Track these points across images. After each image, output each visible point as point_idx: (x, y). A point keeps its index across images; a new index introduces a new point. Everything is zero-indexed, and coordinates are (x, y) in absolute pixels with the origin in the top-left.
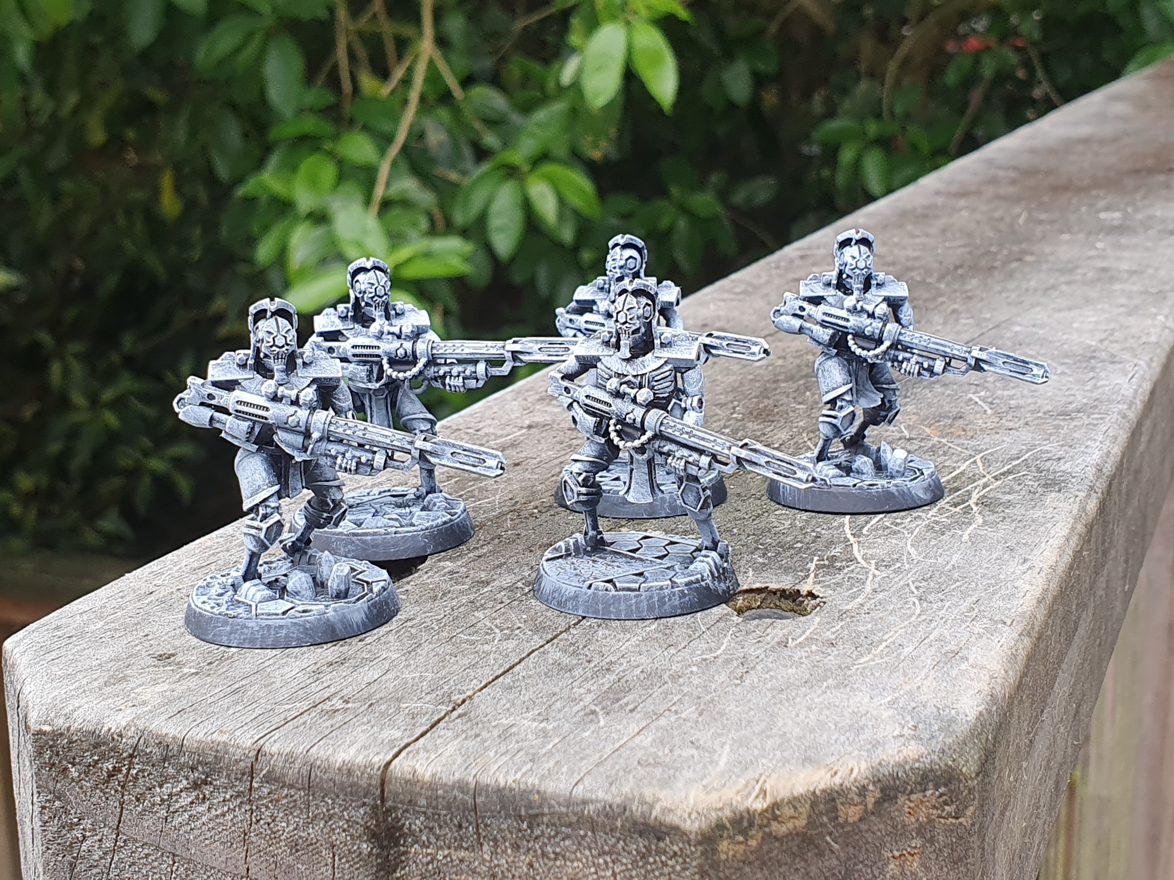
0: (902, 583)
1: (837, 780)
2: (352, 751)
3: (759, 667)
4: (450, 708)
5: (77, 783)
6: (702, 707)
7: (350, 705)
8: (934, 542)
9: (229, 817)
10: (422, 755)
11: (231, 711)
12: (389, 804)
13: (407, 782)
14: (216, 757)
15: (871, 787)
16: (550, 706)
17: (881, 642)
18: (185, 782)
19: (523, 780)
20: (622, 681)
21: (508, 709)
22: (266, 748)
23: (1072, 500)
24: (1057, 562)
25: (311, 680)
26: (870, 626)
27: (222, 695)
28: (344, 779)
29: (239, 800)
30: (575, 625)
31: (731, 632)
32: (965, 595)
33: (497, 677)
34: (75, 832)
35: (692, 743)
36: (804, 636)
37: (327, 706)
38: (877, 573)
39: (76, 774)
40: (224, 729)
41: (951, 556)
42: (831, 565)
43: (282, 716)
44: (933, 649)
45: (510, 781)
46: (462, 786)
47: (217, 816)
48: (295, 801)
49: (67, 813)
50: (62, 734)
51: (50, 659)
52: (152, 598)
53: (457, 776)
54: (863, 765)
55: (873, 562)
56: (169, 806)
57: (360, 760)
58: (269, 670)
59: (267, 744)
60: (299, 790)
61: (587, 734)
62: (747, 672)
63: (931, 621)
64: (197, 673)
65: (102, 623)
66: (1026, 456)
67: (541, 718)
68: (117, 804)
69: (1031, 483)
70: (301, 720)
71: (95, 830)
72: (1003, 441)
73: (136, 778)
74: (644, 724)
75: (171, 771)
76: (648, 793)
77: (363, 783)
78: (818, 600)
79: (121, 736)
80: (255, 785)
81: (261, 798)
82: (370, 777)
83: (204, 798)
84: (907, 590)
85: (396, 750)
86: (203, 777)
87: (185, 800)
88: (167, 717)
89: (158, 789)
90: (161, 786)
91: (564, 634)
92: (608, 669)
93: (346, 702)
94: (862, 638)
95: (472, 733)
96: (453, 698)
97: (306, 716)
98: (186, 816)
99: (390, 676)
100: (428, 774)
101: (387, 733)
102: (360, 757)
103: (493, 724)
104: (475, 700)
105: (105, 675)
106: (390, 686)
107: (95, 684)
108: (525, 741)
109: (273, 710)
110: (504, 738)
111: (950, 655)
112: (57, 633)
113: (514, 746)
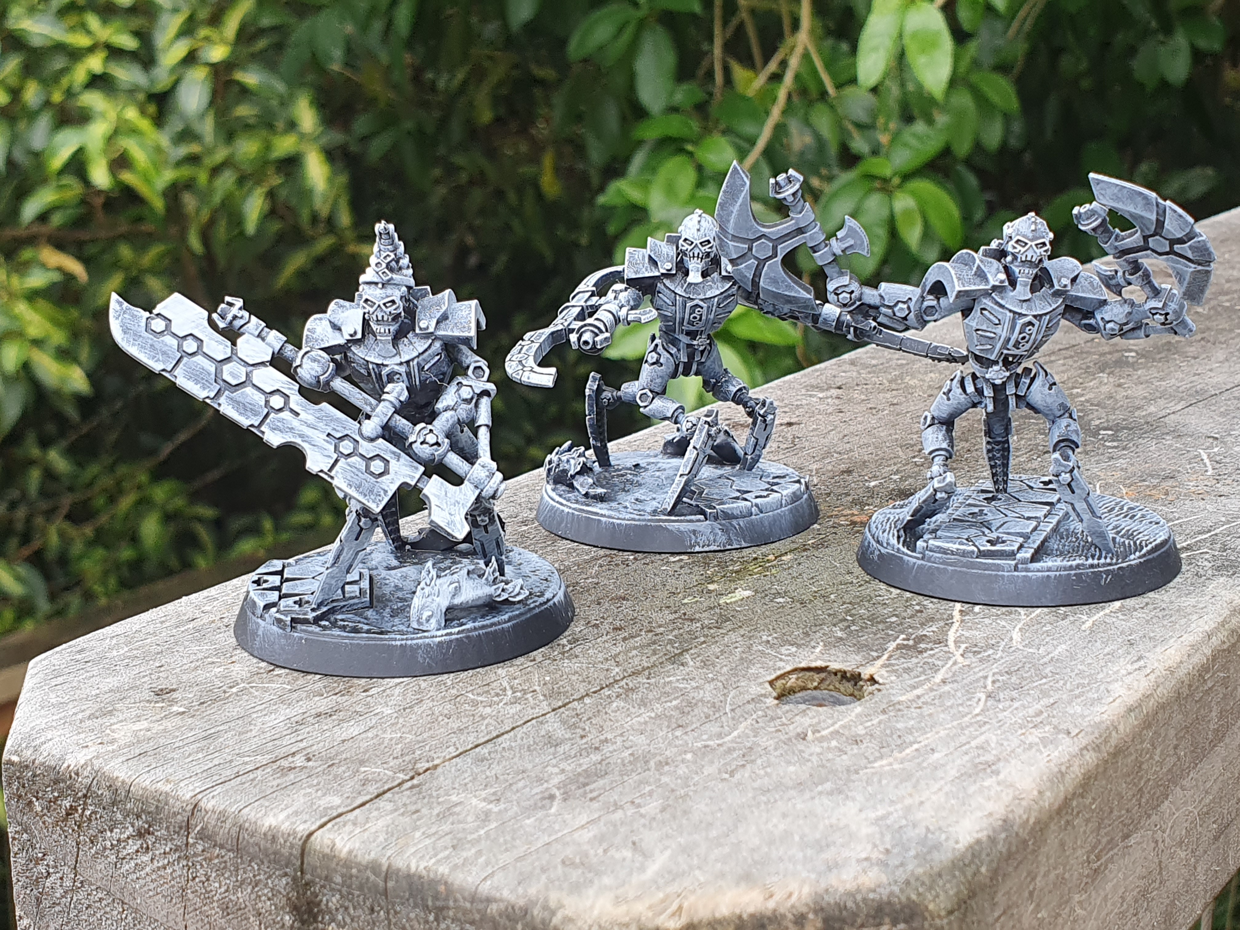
0: (981, 674)
1: (771, 905)
2: (282, 816)
3: (759, 762)
4: (407, 777)
5: (41, 817)
6: (671, 803)
7: (310, 763)
8: (1049, 627)
9: (169, 871)
10: (349, 827)
11: (190, 759)
12: (308, 877)
13: (325, 856)
14: (157, 807)
15: (811, 916)
16: (511, 785)
17: (911, 744)
18: (131, 829)
19: (434, 868)
20: (604, 763)
21: (466, 785)
22: (202, 804)
25: (289, 731)
26: (912, 722)
27: (192, 739)
28: (268, 845)
29: (177, 855)
30: (595, 692)
31: (754, 716)
32: (1045, 694)
33: (477, 746)
34: (40, 867)
35: (634, 843)
36: (831, 729)
37: (285, 763)
38: (960, 659)
39: (39, 809)
40: (171, 778)
41: (1056, 647)
42: (914, 647)
43: (236, 770)
44: (966, 758)
45: (421, 867)
46: (374, 867)
47: (159, 868)
48: (225, 862)
49: (33, 847)
50: (27, 767)
51: (55, 684)
52: (191, 626)
53: (373, 855)
54: (806, 890)
55: (963, 646)
56: (118, 852)
57: (285, 827)
58: (254, 716)
59: (205, 800)
60: (229, 851)
61: (528, 822)
62: (743, 766)
63: (985, 723)
64: (184, 713)
65: (126, 649)
66: (1217, 531)
67: (493, 798)
68: (74, 844)
69: (1206, 563)
70: (251, 776)
71: (56, 867)
72: (1205, 509)
73: (90, 820)
74: (596, 816)
75: (119, 816)
76: (554, 897)
77: (285, 851)
78: (877, 686)
79: (77, 774)
80: (191, 841)
81: (195, 855)
82: (292, 846)
83: (148, 848)
84: (981, 684)
85: (326, 819)
86: (146, 826)
87: (132, 847)
88: (124, 759)
89: (109, 833)
90: (111, 831)
91: (576, 703)
92: (597, 749)
93: (309, 760)
94: (895, 737)
95: (413, 808)
96: (418, 765)
97: (259, 772)
98: (132, 864)
99: (370, 735)
100: (345, 850)
101: (328, 798)
102: (287, 824)
103: (440, 800)
104: (440, 770)
105: (96, 706)
106: (364, 745)
107: (80, 716)
108: (460, 822)
109: (231, 761)
110: (442, 817)
111: (981, 767)
112: (78, 657)
113: (447, 827)
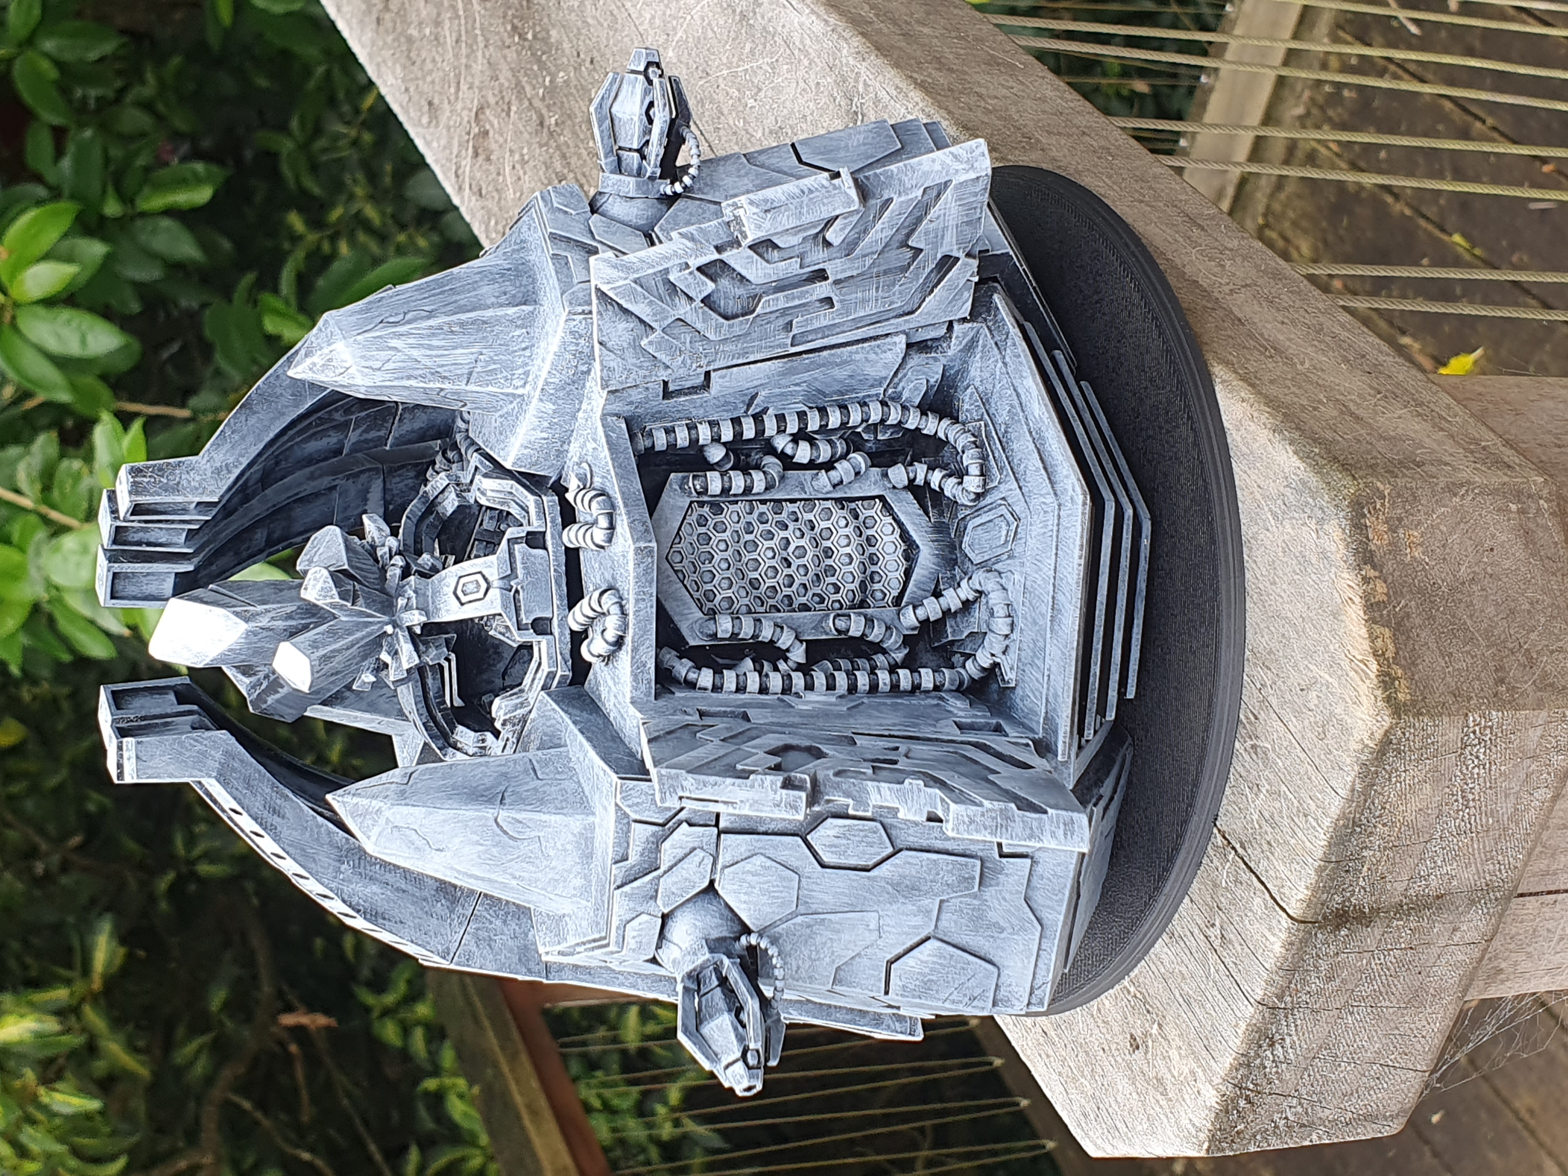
1: (1357, 600)
2: (1272, 939)
4: (1233, 852)
5: (1248, 1124)
7: (1217, 923)
9: (1299, 1022)
10: (1286, 890)
11: (1213, 1013)
12: (1320, 918)
13: (1307, 906)
14: (1256, 1032)
15: (1363, 573)
16: (1241, 776)
18: (1268, 1052)
19: (1326, 829)
22: (1258, 999)
25: (1181, 943)
27: (1190, 1014)
28: (1294, 947)
29: (1290, 1016)
34: (1280, 1125)
35: (1302, 690)
37: (1217, 943)
39: (1242, 1126)
40: (1234, 1023)
43: (1224, 978)
45: (1325, 838)
46: (1320, 871)
47: (1296, 1030)
48: (1300, 979)
49: (1266, 1131)
50: (1213, 1136)
51: (1125, 1130)
53: (1312, 872)
54: (1345, 575)
56: (1280, 1061)
57: (1283, 936)
59: (1254, 997)
60: (1294, 977)
61: (1280, 763)
64: (1160, 1025)
68: (1270, 1097)
70: (1231, 966)
71: (1282, 1111)
73: (1256, 1085)
74: (1274, 715)
75: (1258, 1061)
76: (1354, 746)
77: (1301, 934)
79: (1223, 1095)
80: (1283, 1006)
83: (1282, 1039)
85: (1277, 908)
86: (1268, 1040)
87: (1279, 1051)
88: (1212, 1061)
89: (1267, 1070)
90: (1266, 1067)
93: (1213, 925)
97: (1227, 962)
100: (1306, 892)
101: (1255, 908)
102: (1281, 935)
103: (1257, 827)
105: (1152, 1093)
108: (1281, 812)
113: (1286, 821)
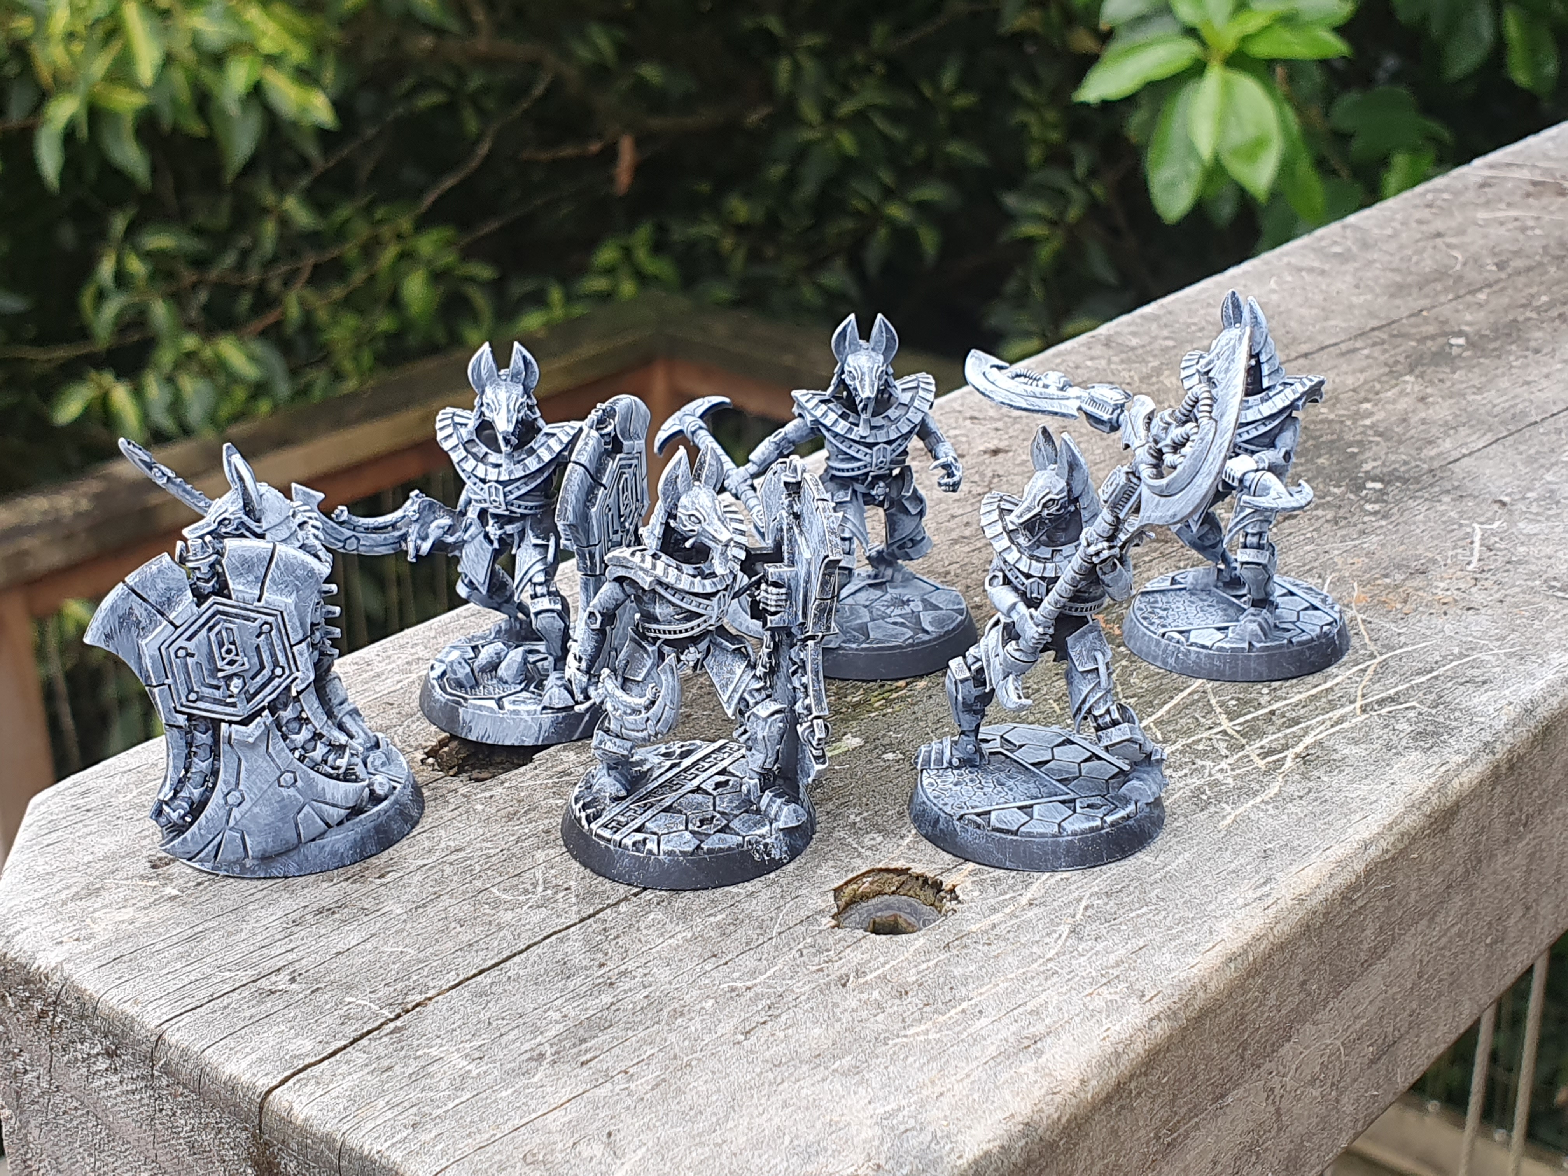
0: (1077, 894)
2: (244, 1064)
3: (783, 1017)
4: (392, 1016)
5: (15, 1013)
6: (667, 1076)
7: (293, 986)
8: (1181, 822)
9: (137, 1097)
10: (310, 1088)
11: (165, 971)
12: (266, 1137)
13: (282, 1119)
14: (123, 1030)
16: (502, 1035)
17: (961, 1001)
18: (99, 1046)
19: (387, 1154)
20: (613, 1008)
21: (453, 1031)
22: (165, 1036)
23: (1430, 771)
24: (1318, 886)
25: (283, 935)
26: (973, 968)
27: (175, 939)
28: (229, 1095)
29: (144, 1083)
30: (634, 894)
31: (801, 945)
32: (1137, 932)
33: (481, 973)
34: (19, 1061)
35: (609, 1135)
36: (880, 972)
37: (265, 984)
39: (13, 1005)
40: (140, 998)
41: (1178, 855)
43: (211, 990)
44: (1013, 1028)
45: (374, 1151)
46: (328, 1140)
47: (128, 1091)
48: (189, 1102)
49: (11, 1039)
51: (45, 843)
53: (328, 1128)
56: (89, 1066)
57: (245, 1078)
58: (251, 907)
59: (169, 1032)
60: (192, 1092)
61: (504, 1094)
62: (764, 1022)
63: (1054, 973)
64: (175, 898)
66: (1440, 671)
67: (477, 1054)
68: (48, 1048)
69: (1406, 726)
70: (226, 1000)
71: (32, 1066)
72: (1441, 631)
73: (60, 1027)
74: (579, 1091)
75: (87, 1031)
77: (245, 1106)
78: (954, 904)
79: (47, 978)
80: (156, 1073)
83: (116, 1069)
84: (1072, 910)
85: (288, 1073)
86: (114, 1047)
87: (102, 1064)
88: (96, 965)
89: (79, 1046)
90: (81, 1044)
91: (609, 910)
92: (612, 984)
93: (293, 980)
94: (946, 988)
95: (386, 1063)
96: (410, 998)
97: (234, 995)
98: (103, 1082)
99: (369, 946)
100: (302, 1117)
101: (299, 1041)
102: (248, 1075)
103: (419, 1053)
104: (431, 1006)
105: (84, 881)
106: (358, 961)
107: (63, 896)
108: (431, 1089)
109: (208, 977)
110: (413, 1079)
111: (1026, 1043)
112: (81, 802)
113: (414, 1095)
